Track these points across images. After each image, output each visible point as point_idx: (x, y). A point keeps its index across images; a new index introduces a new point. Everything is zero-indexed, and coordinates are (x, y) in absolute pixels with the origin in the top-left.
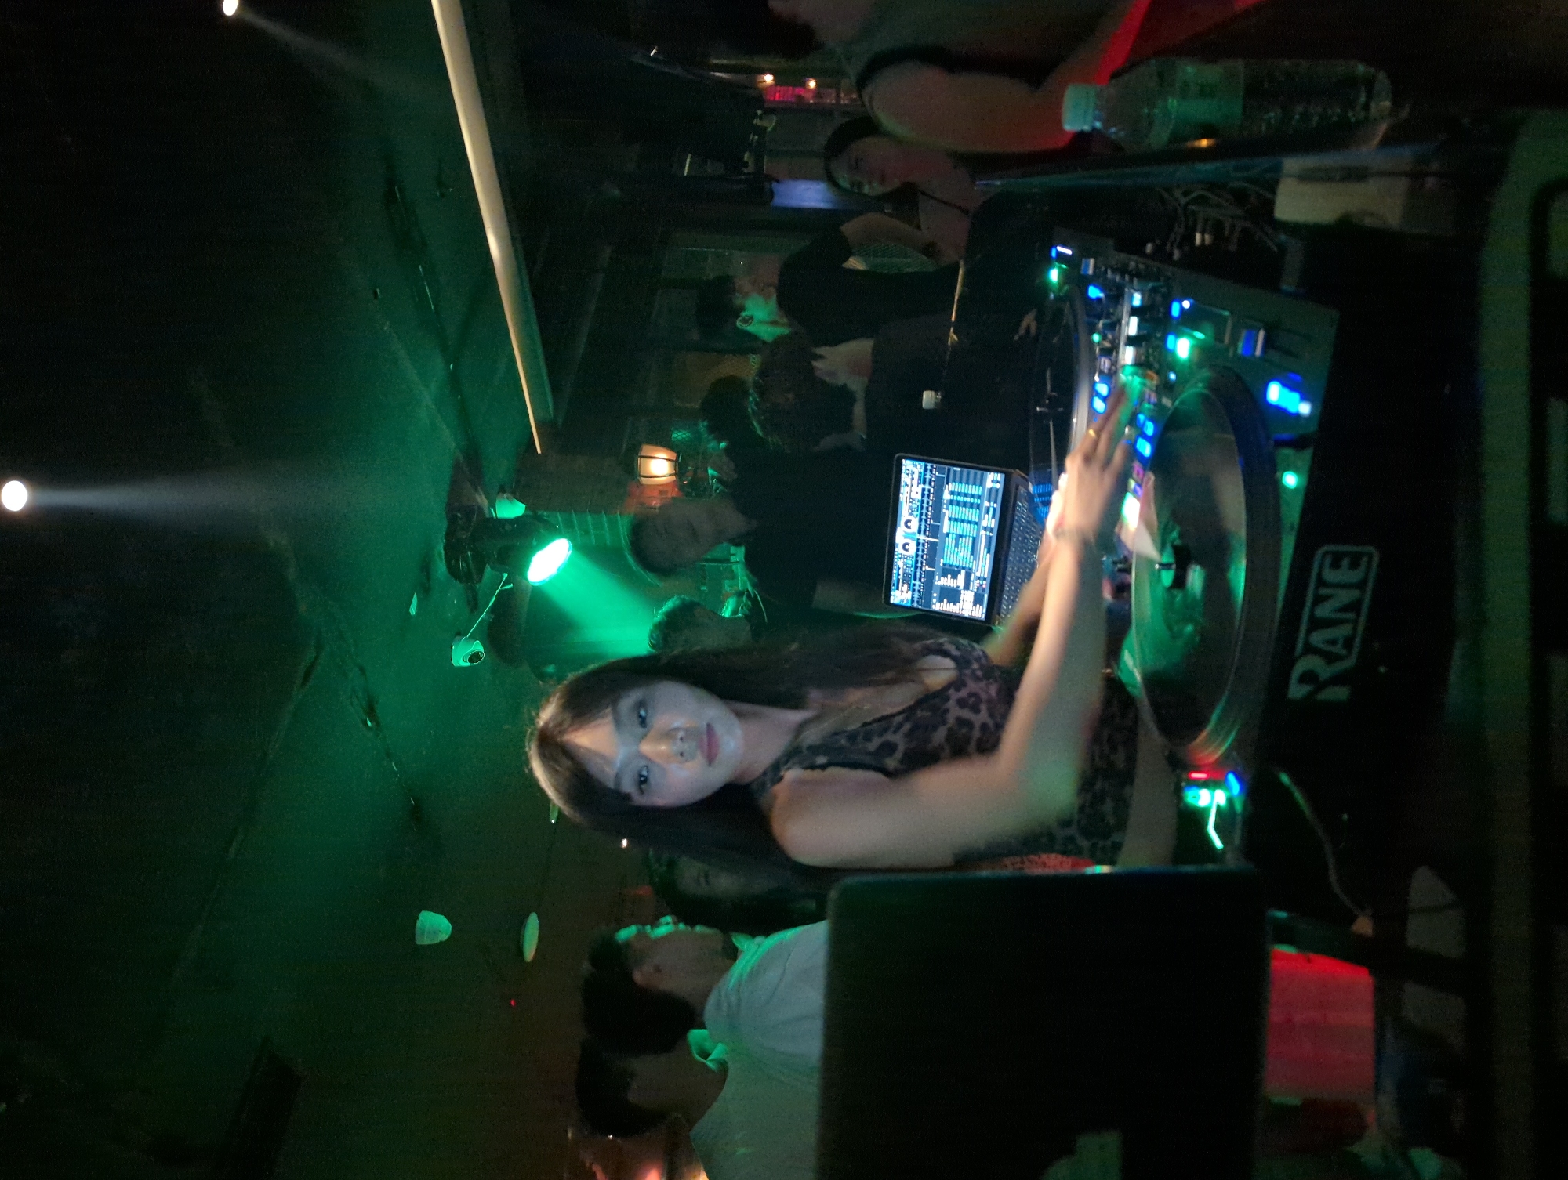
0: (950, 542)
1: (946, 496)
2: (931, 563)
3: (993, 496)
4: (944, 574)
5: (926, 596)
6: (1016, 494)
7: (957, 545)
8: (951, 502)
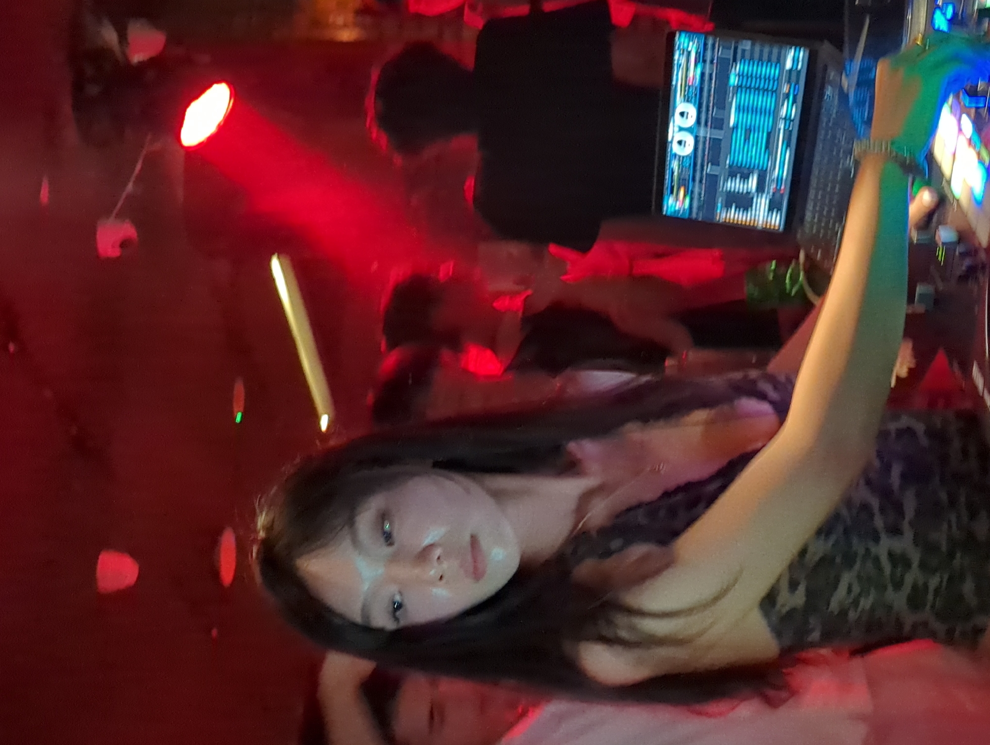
0: (738, 137)
1: (733, 80)
2: (715, 162)
3: (794, 78)
4: (732, 174)
5: (709, 204)
6: (824, 78)
7: (747, 139)
8: (739, 87)
